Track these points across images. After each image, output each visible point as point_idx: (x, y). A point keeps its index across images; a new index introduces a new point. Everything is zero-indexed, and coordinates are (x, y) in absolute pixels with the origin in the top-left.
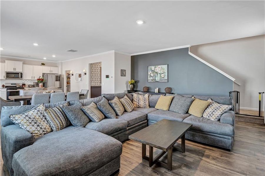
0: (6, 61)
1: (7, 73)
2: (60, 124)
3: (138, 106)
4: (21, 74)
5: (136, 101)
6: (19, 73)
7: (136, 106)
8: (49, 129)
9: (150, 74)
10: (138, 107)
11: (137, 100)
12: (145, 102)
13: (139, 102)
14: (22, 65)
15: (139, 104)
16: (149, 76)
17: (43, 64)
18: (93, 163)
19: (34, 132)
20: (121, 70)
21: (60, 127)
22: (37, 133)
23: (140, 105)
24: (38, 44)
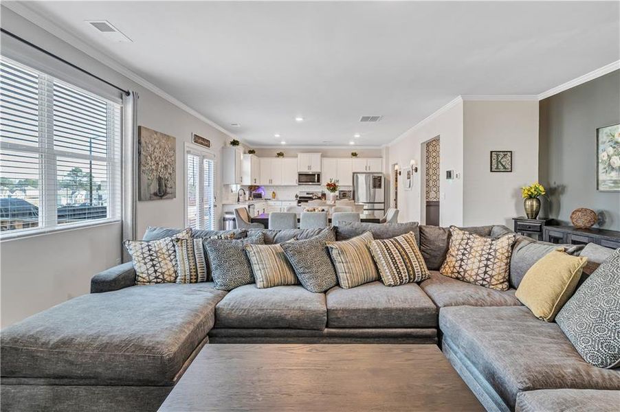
0: (299, 155)
1: (299, 175)
2: (191, 272)
3: (459, 273)
4: (319, 175)
5: (454, 254)
6: (314, 175)
7: (452, 273)
8: (170, 276)
9: (606, 158)
10: (457, 278)
11: (460, 253)
12: (487, 266)
13: (462, 260)
14: (319, 160)
15: (461, 266)
16: (601, 166)
17: (354, 155)
18: (72, 363)
19: (141, 275)
20: (491, 152)
21: (188, 277)
22: (144, 278)
23: (465, 271)
24: (304, 118)
